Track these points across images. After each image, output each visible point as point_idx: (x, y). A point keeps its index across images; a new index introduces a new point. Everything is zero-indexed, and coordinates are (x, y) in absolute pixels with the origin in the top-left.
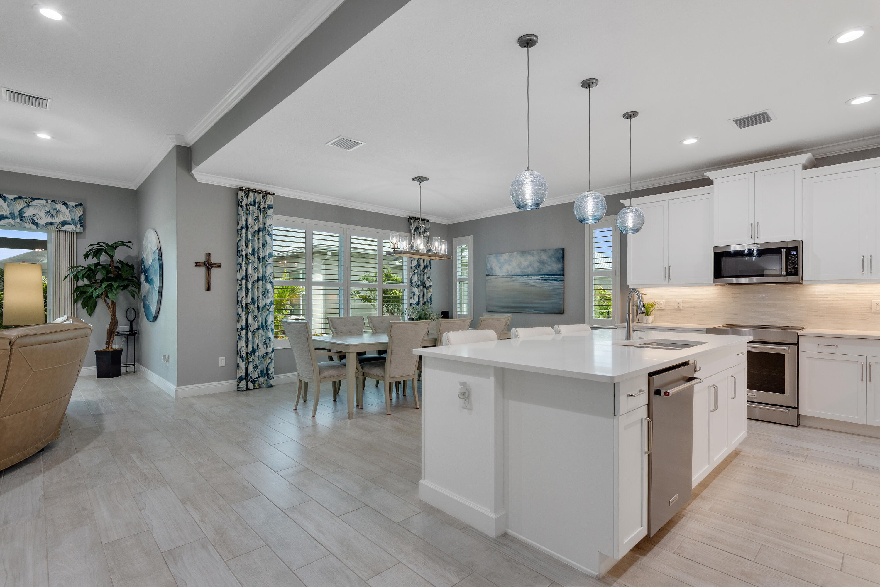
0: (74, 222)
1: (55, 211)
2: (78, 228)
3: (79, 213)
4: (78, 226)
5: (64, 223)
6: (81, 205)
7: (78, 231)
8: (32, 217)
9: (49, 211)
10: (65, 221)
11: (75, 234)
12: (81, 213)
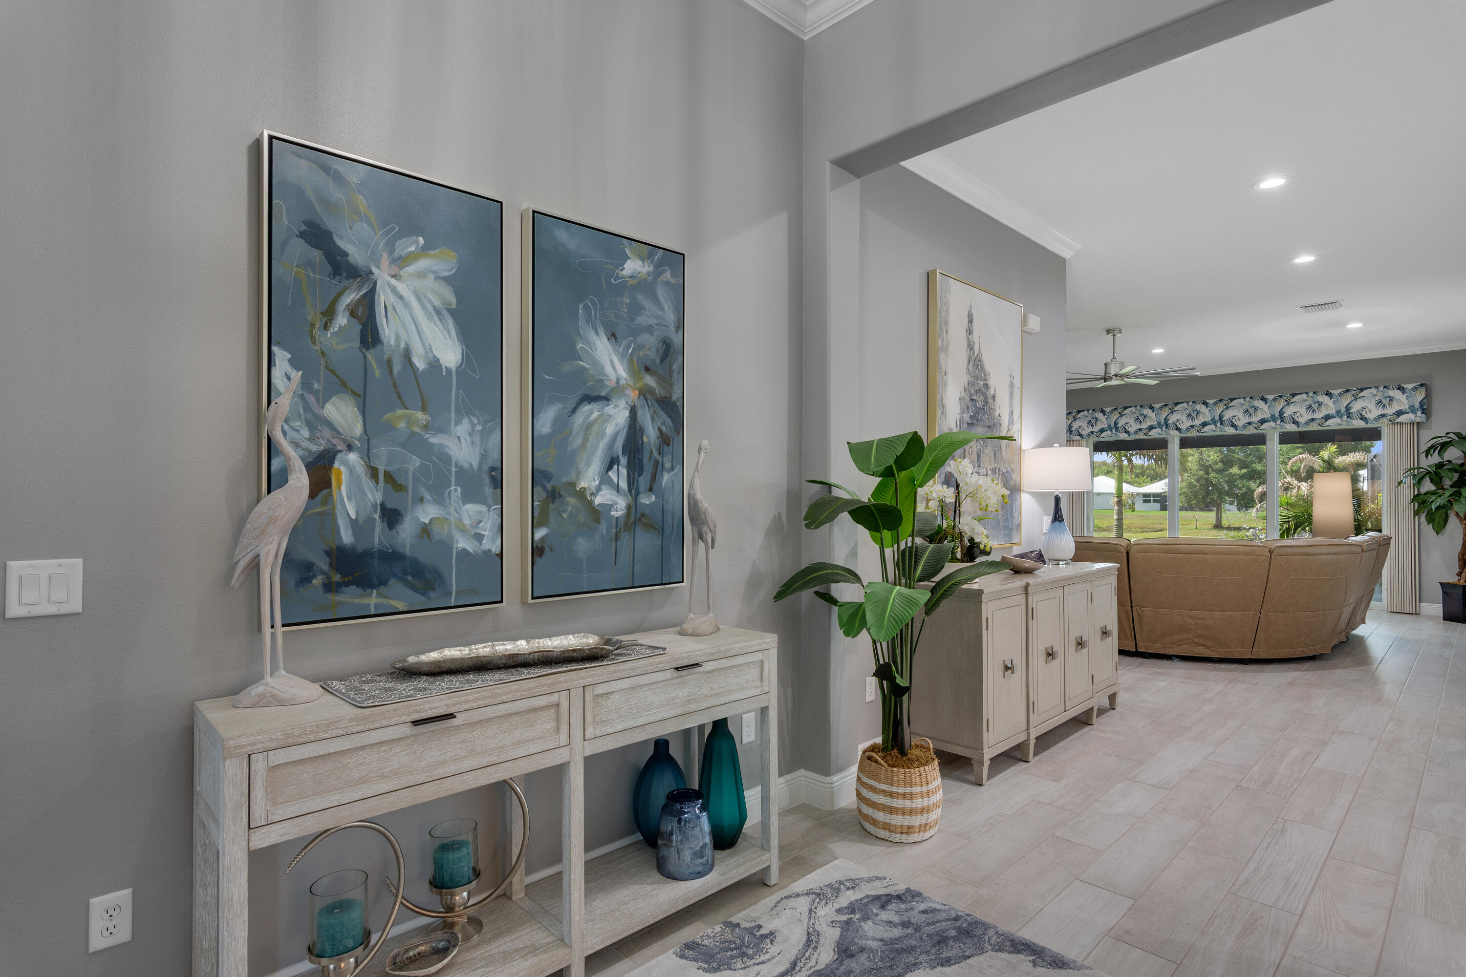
0: (1412, 409)
1: (1388, 399)
2: (1419, 417)
3: (1420, 396)
4: (1419, 413)
5: (1399, 413)
6: (1422, 385)
7: (1419, 420)
8: (1361, 412)
9: (1381, 401)
10: (1401, 410)
11: (1415, 425)
12: (1423, 396)
